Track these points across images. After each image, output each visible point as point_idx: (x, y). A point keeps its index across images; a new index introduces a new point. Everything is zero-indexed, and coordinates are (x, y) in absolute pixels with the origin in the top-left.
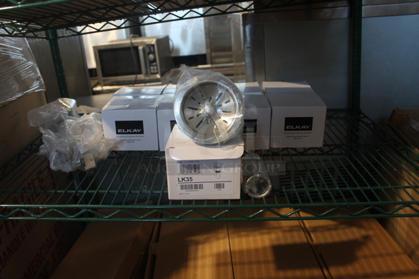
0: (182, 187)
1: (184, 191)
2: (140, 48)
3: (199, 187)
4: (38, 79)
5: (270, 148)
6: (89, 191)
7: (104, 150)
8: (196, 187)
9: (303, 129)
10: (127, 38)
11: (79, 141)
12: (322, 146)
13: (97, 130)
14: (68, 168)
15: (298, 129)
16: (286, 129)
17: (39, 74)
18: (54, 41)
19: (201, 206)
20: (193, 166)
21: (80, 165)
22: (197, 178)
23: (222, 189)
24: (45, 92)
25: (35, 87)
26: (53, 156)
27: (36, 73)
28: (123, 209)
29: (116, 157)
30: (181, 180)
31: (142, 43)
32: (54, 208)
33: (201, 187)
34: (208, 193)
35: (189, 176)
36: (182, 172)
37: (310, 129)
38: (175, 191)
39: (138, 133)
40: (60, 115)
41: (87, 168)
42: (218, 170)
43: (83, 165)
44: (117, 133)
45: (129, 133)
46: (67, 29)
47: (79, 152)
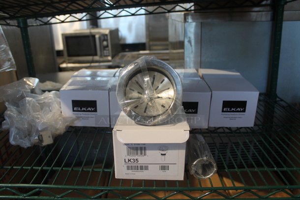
0: (128, 168)
1: (130, 171)
2: (97, 36)
3: (144, 168)
4: (9, 60)
5: (208, 127)
6: (44, 168)
7: (61, 127)
8: (142, 168)
9: (238, 111)
10: (88, 28)
11: (38, 118)
12: (252, 125)
13: (55, 107)
14: (26, 144)
15: (233, 111)
16: (223, 111)
17: (11, 56)
18: (24, 28)
19: (151, 188)
20: (139, 148)
21: (38, 141)
22: (142, 160)
23: (167, 171)
24: (16, 71)
25: (7, 67)
26: (13, 132)
27: (9, 55)
28: (74, 189)
29: (72, 131)
30: (127, 161)
31: (98, 33)
32: (7, 187)
33: (147, 168)
34: (154, 174)
35: (135, 158)
36: (129, 154)
37: (244, 111)
38: (121, 171)
39: (92, 111)
40: (23, 93)
41: (45, 144)
42: (163, 153)
43: (41, 141)
44: (74, 111)
45: (84, 111)
46: (37, 19)
47: (37, 129)
